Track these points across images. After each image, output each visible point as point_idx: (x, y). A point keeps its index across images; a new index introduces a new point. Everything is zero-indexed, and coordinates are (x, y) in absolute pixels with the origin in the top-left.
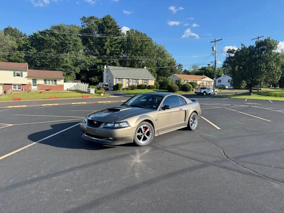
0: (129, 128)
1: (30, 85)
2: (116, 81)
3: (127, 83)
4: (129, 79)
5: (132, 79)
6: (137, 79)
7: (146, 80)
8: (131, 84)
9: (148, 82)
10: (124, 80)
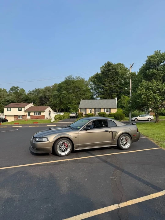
0: (48, 142)
1: (26, 116)
2: (81, 111)
3: (90, 112)
4: (92, 109)
5: (95, 109)
6: (99, 109)
7: (108, 109)
8: (93, 113)
9: (110, 111)
10: (88, 110)
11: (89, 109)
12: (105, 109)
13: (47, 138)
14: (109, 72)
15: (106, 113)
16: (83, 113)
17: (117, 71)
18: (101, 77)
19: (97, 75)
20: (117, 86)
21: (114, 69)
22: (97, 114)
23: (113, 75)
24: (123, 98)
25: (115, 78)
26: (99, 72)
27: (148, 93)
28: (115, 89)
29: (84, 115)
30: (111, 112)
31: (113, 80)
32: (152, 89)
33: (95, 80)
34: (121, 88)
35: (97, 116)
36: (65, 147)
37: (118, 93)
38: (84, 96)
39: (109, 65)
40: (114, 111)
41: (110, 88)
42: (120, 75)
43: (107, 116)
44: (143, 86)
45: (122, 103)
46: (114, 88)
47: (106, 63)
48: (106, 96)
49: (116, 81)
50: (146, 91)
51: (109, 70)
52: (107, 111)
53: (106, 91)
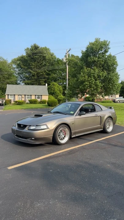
0: (48, 130)
2: (8, 97)
3: (20, 99)
4: (21, 95)
5: (25, 95)
6: (29, 95)
7: (39, 95)
8: (23, 99)
9: (41, 98)
10: (16, 97)
11: (18, 95)
12: (36, 95)
13: (46, 125)
14: (36, 56)
15: (37, 100)
16: (11, 100)
17: (45, 55)
18: (27, 60)
19: (22, 57)
20: (45, 72)
21: (41, 53)
22: (27, 101)
23: (41, 59)
24: (53, 84)
25: (42, 63)
26: (25, 54)
27: (90, 80)
28: (43, 74)
29: (12, 102)
30: (43, 99)
31: (40, 65)
32: (94, 76)
33: (20, 63)
34: (48, 74)
35: (27, 103)
36: (63, 135)
37: (46, 79)
38: (8, 81)
39: (36, 47)
40: (46, 98)
41: (38, 73)
42: (47, 60)
43: (38, 103)
44: (86, 73)
45: (51, 90)
46: (41, 73)
47: (33, 45)
48: (33, 81)
49: (43, 66)
50: (88, 78)
51: (36, 54)
52: (38, 98)
53: (33, 76)
